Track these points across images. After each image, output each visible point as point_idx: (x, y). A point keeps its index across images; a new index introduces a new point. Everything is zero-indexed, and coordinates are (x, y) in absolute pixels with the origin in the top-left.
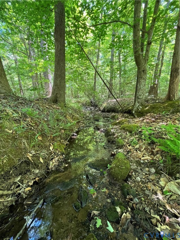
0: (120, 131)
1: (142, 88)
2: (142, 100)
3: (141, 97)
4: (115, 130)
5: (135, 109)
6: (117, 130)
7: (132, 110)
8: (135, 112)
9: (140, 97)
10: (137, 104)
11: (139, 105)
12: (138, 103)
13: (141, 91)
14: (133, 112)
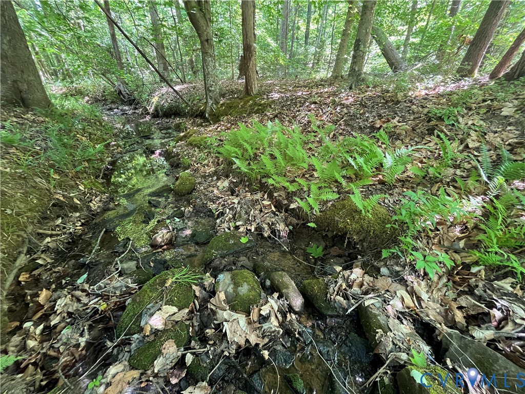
0: (186, 148)
1: (211, 73)
2: (215, 94)
3: (213, 89)
4: (180, 148)
5: (208, 109)
6: (182, 149)
7: (205, 111)
8: (209, 115)
9: (211, 89)
10: (210, 102)
11: (212, 103)
12: (211, 99)
13: (210, 78)
14: (207, 115)
